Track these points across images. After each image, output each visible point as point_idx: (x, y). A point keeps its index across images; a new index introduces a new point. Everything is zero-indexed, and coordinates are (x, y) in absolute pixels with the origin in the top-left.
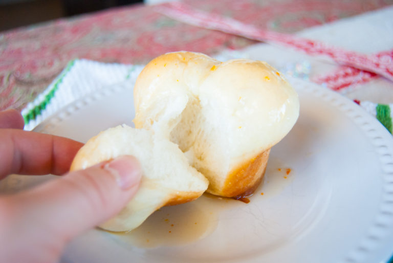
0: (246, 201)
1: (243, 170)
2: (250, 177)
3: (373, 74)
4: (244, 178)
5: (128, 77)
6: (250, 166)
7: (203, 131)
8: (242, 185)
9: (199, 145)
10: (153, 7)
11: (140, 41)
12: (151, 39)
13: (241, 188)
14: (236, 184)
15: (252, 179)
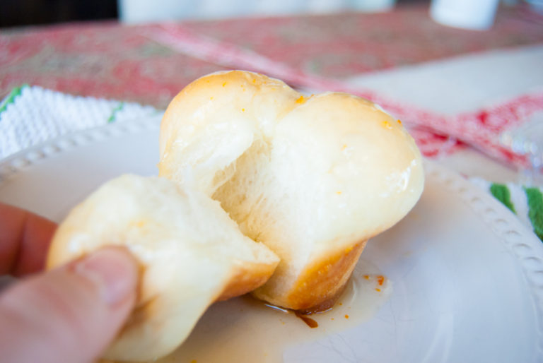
0: (312, 324)
1: (330, 265)
2: (336, 278)
3: (460, 143)
4: (327, 279)
5: (112, 119)
6: (341, 260)
7: (265, 199)
8: (320, 292)
9: (255, 221)
10: (135, 28)
11: (118, 71)
12: (136, 70)
13: (318, 295)
14: (312, 287)
15: (337, 283)
